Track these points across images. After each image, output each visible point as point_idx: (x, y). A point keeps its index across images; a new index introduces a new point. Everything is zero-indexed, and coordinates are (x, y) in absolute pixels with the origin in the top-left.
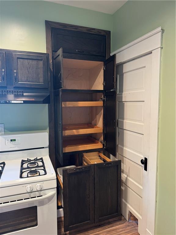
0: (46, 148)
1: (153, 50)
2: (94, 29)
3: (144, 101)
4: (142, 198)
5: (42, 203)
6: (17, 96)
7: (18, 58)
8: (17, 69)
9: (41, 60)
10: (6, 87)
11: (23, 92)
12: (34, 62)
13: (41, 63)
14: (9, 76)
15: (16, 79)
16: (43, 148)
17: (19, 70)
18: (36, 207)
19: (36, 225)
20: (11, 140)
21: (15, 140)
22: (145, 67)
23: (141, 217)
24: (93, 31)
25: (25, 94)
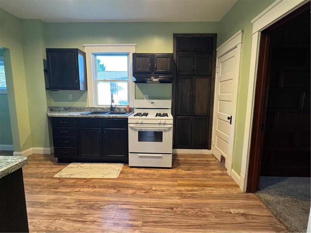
0: (170, 109)
1: (237, 45)
2: (204, 34)
3: (232, 79)
4: (228, 143)
5: (165, 131)
6: (156, 78)
7: (157, 57)
8: (157, 63)
9: (169, 57)
10: (151, 73)
11: (159, 76)
12: (166, 59)
13: (169, 59)
14: (153, 68)
15: (156, 69)
16: (168, 109)
17: (157, 64)
18: (162, 132)
19: (162, 142)
20: (152, 103)
21: (153, 103)
22: (234, 56)
23: (227, 156)
24: (204, 35)
25: (160, 77)
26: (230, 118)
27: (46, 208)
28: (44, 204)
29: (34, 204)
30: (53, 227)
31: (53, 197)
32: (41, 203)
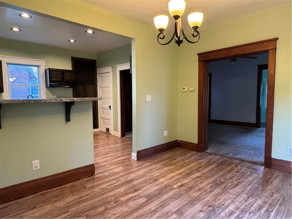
1: (110, 72)
4: (110, 120)
7: (66, 72)
8: (66, 76)
12: (71, 73)
22: (108, 76)
23: (110, 127)
26: (110, 107)
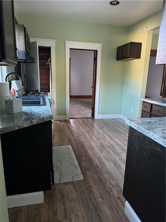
27: (116, 160)
28: (114, 162)
29: (118, 167)
30: (122, 151)
31: (106, 162)
32: (114, 164)
